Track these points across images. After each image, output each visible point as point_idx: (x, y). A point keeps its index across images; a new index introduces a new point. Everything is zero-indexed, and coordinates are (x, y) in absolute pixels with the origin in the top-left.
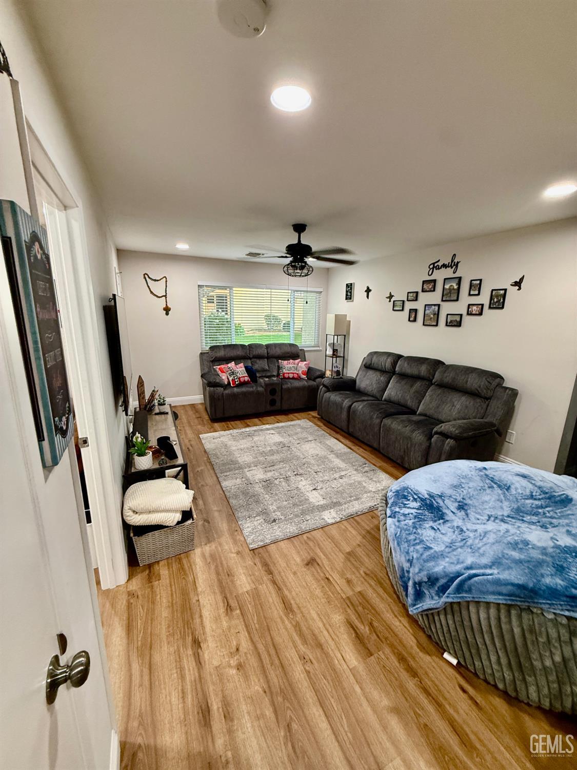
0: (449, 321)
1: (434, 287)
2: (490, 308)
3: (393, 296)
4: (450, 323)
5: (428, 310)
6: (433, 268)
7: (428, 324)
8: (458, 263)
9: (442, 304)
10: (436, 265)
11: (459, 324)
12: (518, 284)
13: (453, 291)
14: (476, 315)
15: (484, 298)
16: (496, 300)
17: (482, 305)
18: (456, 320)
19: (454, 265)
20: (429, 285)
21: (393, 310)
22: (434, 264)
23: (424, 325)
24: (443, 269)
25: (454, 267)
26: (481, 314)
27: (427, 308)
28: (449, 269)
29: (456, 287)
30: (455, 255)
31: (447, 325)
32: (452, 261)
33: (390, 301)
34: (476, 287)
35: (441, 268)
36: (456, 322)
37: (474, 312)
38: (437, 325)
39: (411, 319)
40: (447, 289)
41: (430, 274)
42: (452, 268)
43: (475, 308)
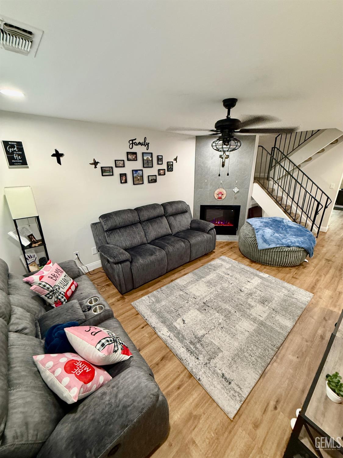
0: (150, 180)
1: (136, 157)
2: (168, 171)
3: (98, 163)
4: (151, 181)
5: (135, 173)
6: (132, 143)
7: (137, 183)
8: (148, 143)
9: (144, 169)
10: (134, 142)
11: (155, 181)
12: (176, 159)
13: (149, 161)
14: (163, 175)
15: (164, 166)
16: (170, 167)
17: (165, 169)
18: (154, 179)
19: (146, 145)
20: (132, 156)
21: (103, 175)
22: (132, 140)
23: (134, 184)
24: (139, 146)
25: (147, 146)
26: (165, 174)
27: (134, 173)
28: (143, 146)
29: (150, 159)
30: (145, 138)
31: (149, 182)
32: (145, 142)
33: (96, 167)
34: (160, 160)
35: (138, 145)
36: (153, 180)
37: (162, 174)
38: (143, 183)
39: (122, 182)
40: (145, 160)
41: (131, 148)
42: (145, 146)
43: (162, 171)
